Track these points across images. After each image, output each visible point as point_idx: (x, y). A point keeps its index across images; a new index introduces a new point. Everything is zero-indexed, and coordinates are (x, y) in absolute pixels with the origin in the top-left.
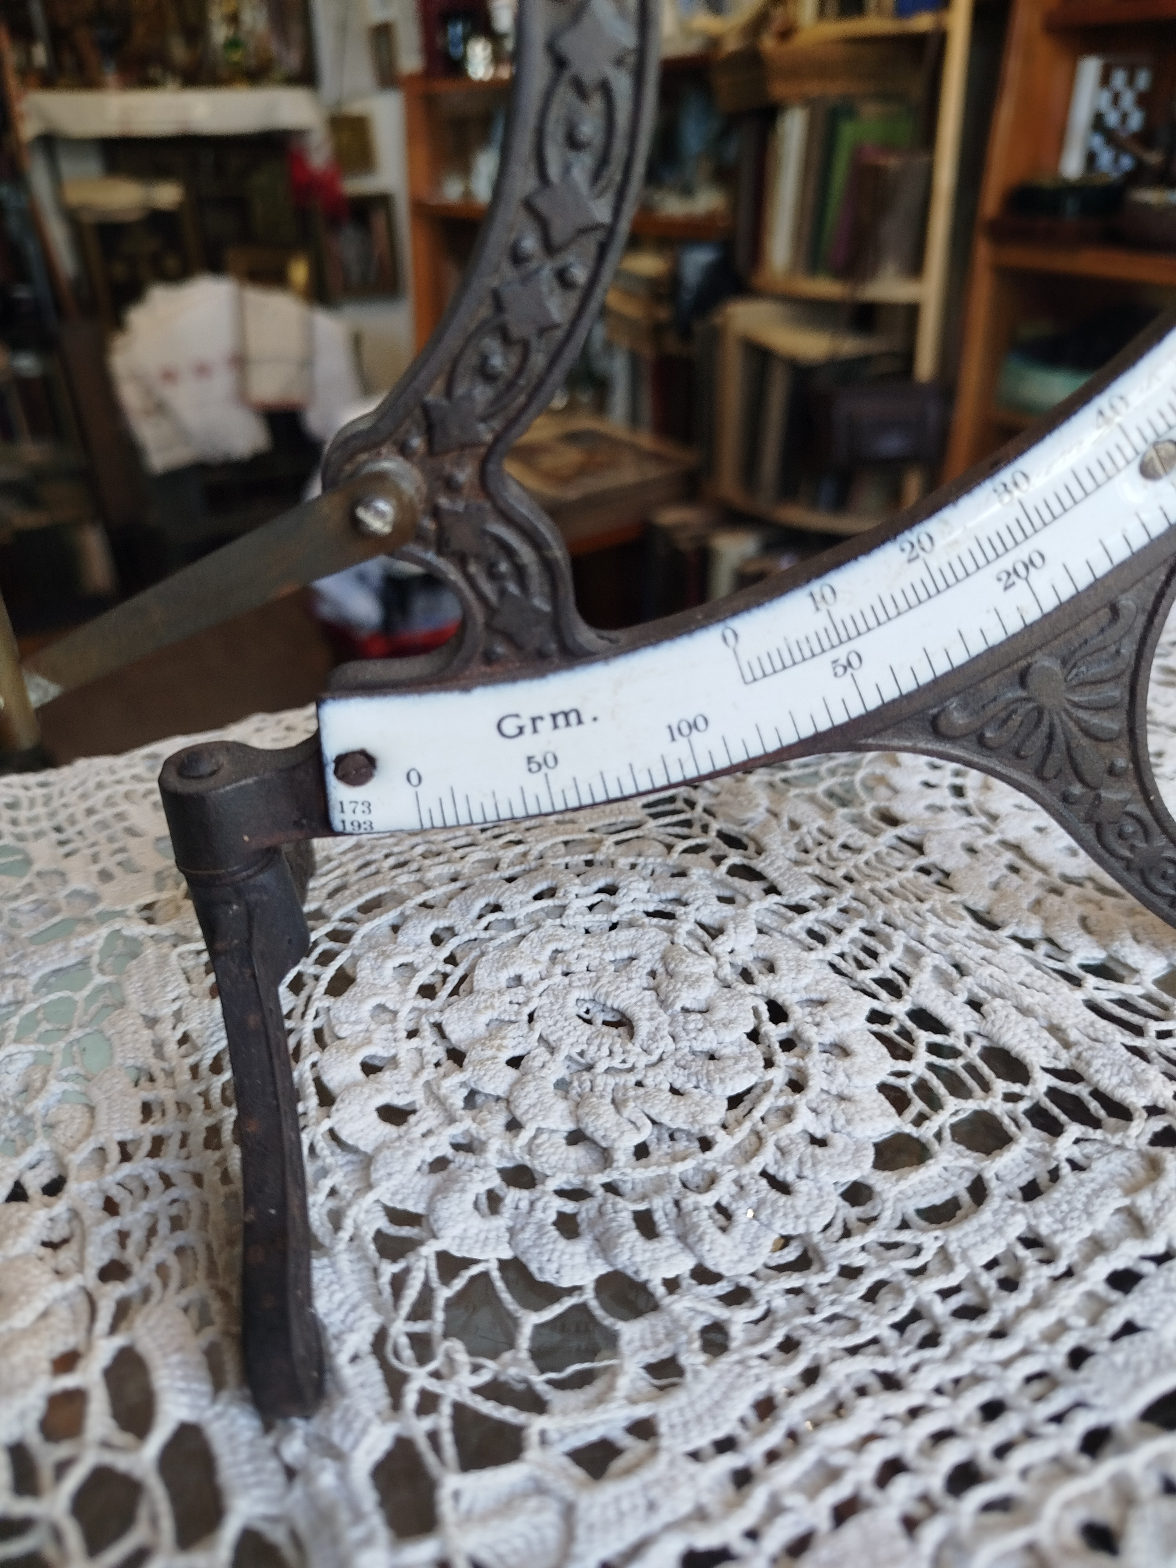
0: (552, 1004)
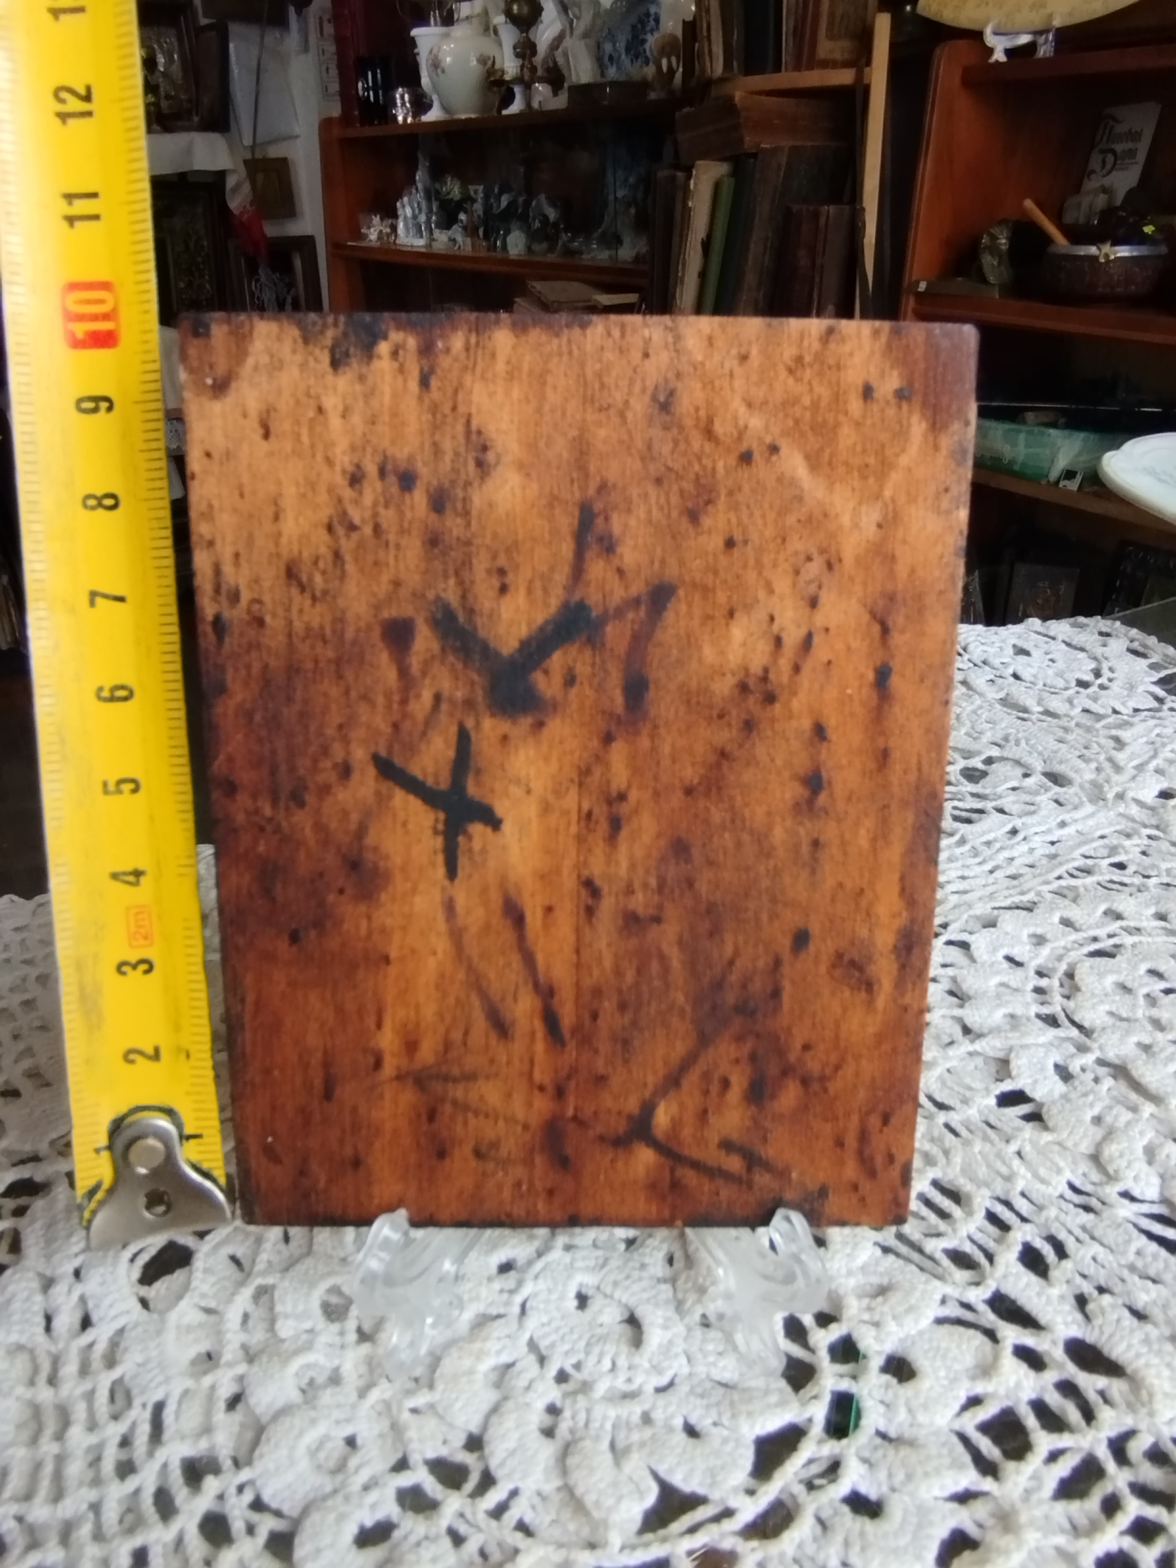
0: (550, 1291)
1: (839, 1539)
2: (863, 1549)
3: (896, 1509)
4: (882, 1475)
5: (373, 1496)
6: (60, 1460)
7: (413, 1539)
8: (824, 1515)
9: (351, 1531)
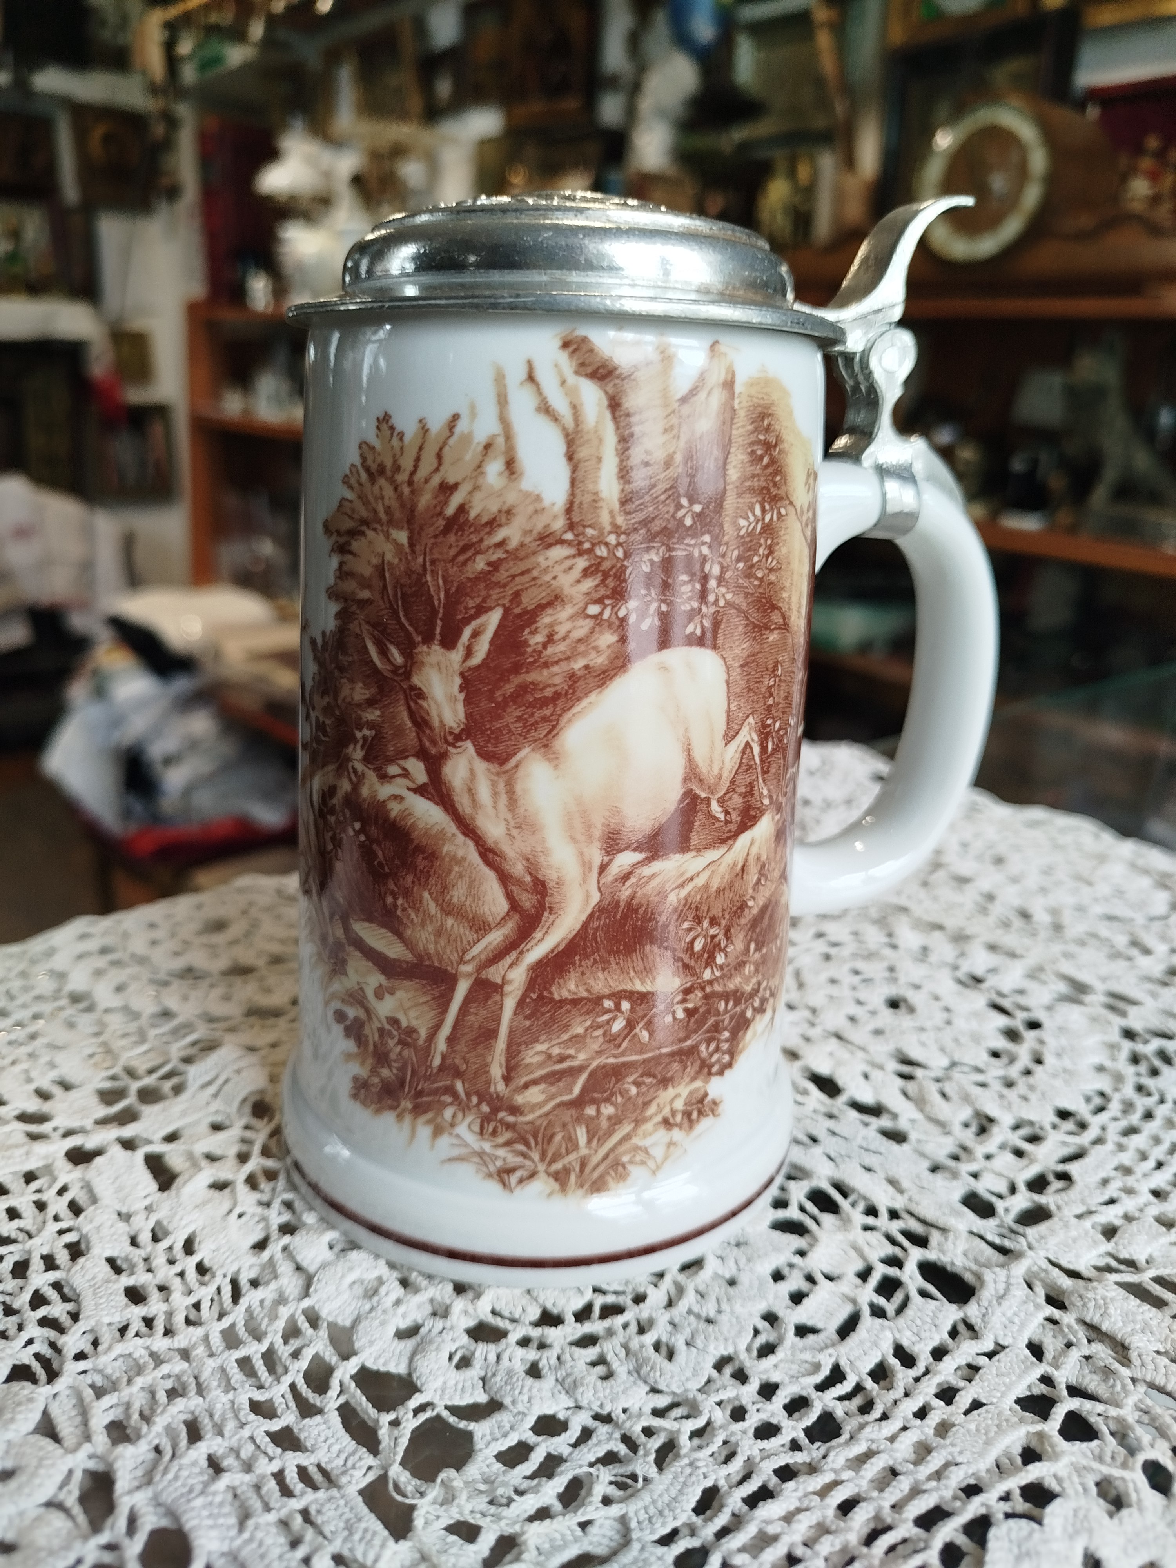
1: (714, 1298)
2: (728, 1300)
3: (744, 1279)
4: (731, 1263)
5: (402, 1309)
6: (170, 1315)
7: (435, 1331)
8: (700, 1289)
9: (392, 1331)
